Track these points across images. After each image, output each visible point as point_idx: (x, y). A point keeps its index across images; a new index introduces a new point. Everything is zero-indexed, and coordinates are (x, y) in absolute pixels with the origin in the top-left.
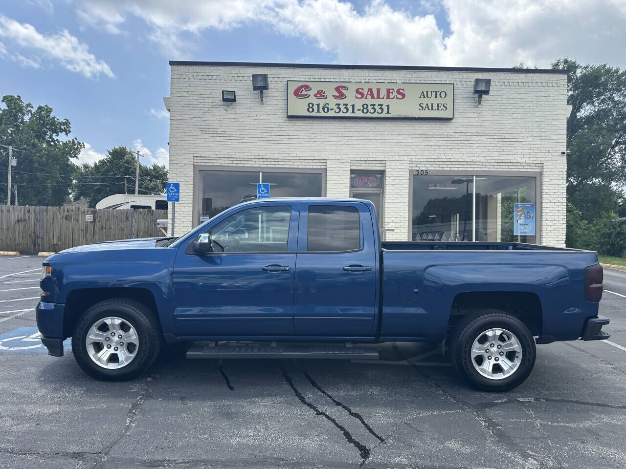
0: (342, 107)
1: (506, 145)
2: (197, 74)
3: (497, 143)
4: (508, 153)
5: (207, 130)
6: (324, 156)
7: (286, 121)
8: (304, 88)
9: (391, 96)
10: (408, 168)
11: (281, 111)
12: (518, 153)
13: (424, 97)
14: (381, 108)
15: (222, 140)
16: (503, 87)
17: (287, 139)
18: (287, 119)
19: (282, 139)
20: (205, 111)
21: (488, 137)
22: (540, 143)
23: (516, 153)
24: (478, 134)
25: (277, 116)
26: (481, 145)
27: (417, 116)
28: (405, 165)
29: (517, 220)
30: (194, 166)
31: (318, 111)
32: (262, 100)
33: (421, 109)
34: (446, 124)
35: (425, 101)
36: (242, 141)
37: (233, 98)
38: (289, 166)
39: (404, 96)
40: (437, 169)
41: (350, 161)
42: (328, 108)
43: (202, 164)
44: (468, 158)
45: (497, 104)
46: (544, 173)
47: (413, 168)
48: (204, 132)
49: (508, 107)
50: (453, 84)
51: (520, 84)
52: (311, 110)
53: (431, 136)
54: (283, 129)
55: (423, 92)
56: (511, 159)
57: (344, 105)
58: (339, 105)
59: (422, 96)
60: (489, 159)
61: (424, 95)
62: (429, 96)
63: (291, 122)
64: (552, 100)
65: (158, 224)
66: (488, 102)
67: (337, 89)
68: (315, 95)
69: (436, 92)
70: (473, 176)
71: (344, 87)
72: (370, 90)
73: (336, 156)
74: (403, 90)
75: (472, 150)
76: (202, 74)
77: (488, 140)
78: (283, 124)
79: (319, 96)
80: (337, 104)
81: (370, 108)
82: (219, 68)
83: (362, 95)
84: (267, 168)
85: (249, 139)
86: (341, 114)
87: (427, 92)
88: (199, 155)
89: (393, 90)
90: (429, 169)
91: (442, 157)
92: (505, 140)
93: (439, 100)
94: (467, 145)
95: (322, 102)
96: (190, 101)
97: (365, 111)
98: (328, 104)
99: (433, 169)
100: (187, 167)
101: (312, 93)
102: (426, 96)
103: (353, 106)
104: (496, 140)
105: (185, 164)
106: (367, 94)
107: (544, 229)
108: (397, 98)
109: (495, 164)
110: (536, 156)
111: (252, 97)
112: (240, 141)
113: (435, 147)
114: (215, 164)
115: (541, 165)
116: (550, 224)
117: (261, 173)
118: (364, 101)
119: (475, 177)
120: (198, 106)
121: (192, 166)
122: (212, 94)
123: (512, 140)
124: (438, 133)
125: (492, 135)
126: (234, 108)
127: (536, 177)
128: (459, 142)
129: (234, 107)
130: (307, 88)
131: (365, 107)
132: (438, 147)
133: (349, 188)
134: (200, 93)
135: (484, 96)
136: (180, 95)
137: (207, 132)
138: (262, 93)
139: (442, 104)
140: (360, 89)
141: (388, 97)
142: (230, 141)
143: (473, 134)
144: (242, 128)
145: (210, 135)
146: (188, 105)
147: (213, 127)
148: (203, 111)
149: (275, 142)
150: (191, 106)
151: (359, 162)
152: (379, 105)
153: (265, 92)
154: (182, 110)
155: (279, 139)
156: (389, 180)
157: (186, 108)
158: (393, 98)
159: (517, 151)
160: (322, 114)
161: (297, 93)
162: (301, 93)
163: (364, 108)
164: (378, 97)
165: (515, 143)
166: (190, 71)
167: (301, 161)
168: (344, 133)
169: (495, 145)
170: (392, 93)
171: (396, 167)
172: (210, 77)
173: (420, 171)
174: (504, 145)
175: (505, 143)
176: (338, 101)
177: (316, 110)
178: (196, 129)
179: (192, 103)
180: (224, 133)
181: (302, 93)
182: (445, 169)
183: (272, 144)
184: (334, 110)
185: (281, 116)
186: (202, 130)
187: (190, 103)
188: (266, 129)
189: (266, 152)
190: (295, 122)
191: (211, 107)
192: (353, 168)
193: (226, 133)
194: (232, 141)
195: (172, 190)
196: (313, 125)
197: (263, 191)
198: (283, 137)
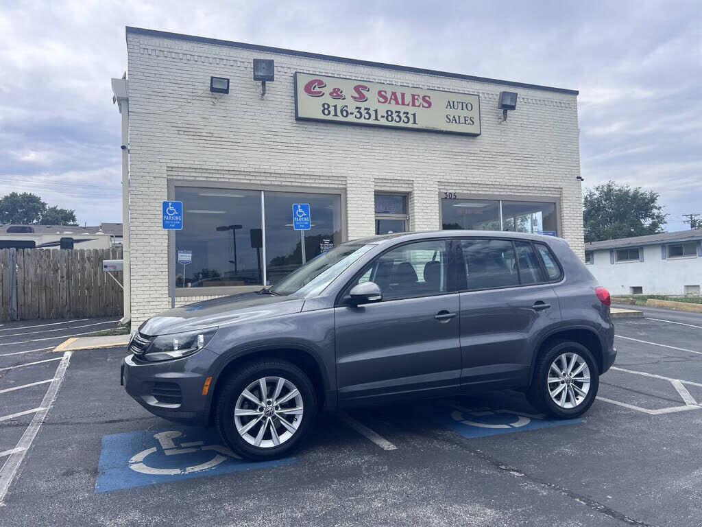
0: (364, 112)
1: (529, 168)
2: (168, 50)
3: (521, 164)
4: (531, 176)
5: (185, 129)
6: (343, 172)
7: (294, 125)
8: (316, 84)
9: (417, 103)
10: (437, 189)
11: (286, 111)
12: (540, 177)
14: (406, 117)
15: (208, 146)
16: (523, 103)
17: (296, 149)
18: (295, 121)
19: (289, 148)
20: (183, 104)
21: (512, 158)
22: (558, 167)
23: (538, 177)
24: (503, 154)
25: (282, 117)
26: (506, 166)
27: (444, 129)
28: (434, 186)
30: (168, 180)
31: (336, 115)
32: (263, 94)
33: (448, 121)
34: (472, 140)
35: (452, 112)
36: (238, 148)
37: (226, 88)
38: (299, 184)
39: (430, 104)
40: (465, 192)
41: (373, 180)
42: (347, 111)
43: (179, 178)
44: (495, 180)
45: (518, 122)
46: (564, 198)
47: (441, 191)
48: (182, 133)
50: (478, 96)
51: (539, 102)
52: (326, 112)
53: (458, 154)
54: (292, 135)
55: (449, 102)
56: (534, 182)
57: (366, 109)
58: (360, 108)
59: (449, 107)
60: (514, 182)
61: (450, 105)
62: (456, 107)
63: (301, 126)
65: (106, 267)
66: (512, 119)
67: (357, 89)
68: (331, 94)
69: (462, 103)
70: (499, 201)
71: (364, 88)
72: (394, 94)
73: (357, 172)
74: (429, 97)
75: (498, 171)
76: (175, 51)
77: (512, 161)
78: (290, 128)
79: (335, 96)
80: (357, 108)
81: (394, 115)
82: (201, 45)
83: (386, 99)
84: (271, 185)
85: (246, 145)
86: (362, 121)
88: (176, 165)
89: (419, 96)
90: (457, 191)
91: (470, 179)
92: (528, 162)
93: (465, 113)
94: (493, 165)
95: (340, 103)
96: (160, 87)
97: (390, 118)
98: (347, 106)
99: (461, 192)
100: (157, 181)
101: (327, 90)
102: (452, 107)
103: (376, 111)
104: (520, 161)
105: (155, 177)
106: (391, 98)
108: (423, 107)
109: (514, 187)
110: (556, 180)
111: (248, 90)
112: (233, 148)
113: (462, 166)
114: (197, 179)
115: (560, 190)
117: (262, 192)
118: (387, 107)
119: (501, 202)
120: (172, 95)
121: (166, 180)
122: (191, 80)
123: (535, 162)
124: (464, 151)
125: (515, 155)
126: (223, 103)
127: (556, 203)
128: (486, 162)
129: (225, 101)
130: (320, 83)
131: (389, 114)
132: (465, 167)
133: (374, 213)
134: (175, 78)
135: (509, 112)
136: (144, 78)
137: (185, 133)
138: (264, 84)
139: (469, 118)
140: (383, 91)
141: (414, 105)
142: (219, 146)
143: (498, 154)
144: (236, 130)
145: (190, 137)
146: (156, 93)
147: (196, 126)
148: (179, 103)
149: (281, 151)
150: (160, 94)
151: (384, 181)
152: (405, 113)
153: (268, 83)
154: (148, 100)
156: (418, 205)
157: (154, 97)
158: (419, 106)
159: (539, 174)
160: (340, 118)
161: (308, 89)
162: (313, 89)
163: (388, 116)
164: (403, 103)
165: (536, 165)
166: (158, 45)
167: (315, 177)
168: (365, 144)
169: (518, 167)
171: (424, 189)
172: (189, 57)
173: (448, 194)
174: (527, 168)
175: (528, 165)
176: (359, 104)
177: (333, 112)
178: (170, 128)
179: (163, 91)
180: (210, 135)
181: (315, 90)
182: (472, 192)
183: (276, 154)
184: (354, 115)
185: (288, 117)
186: (179, 129)
187: (159, 90)
188: (267, 133)
189: (270, 164)
190: (306, 126)
191: (191, 98)
192: (377, 188)
193: (214, 135)
194: (223, 147)
195: (171, 212)
196: (327, 131)
197: (300, 214)
198: (292, 145)
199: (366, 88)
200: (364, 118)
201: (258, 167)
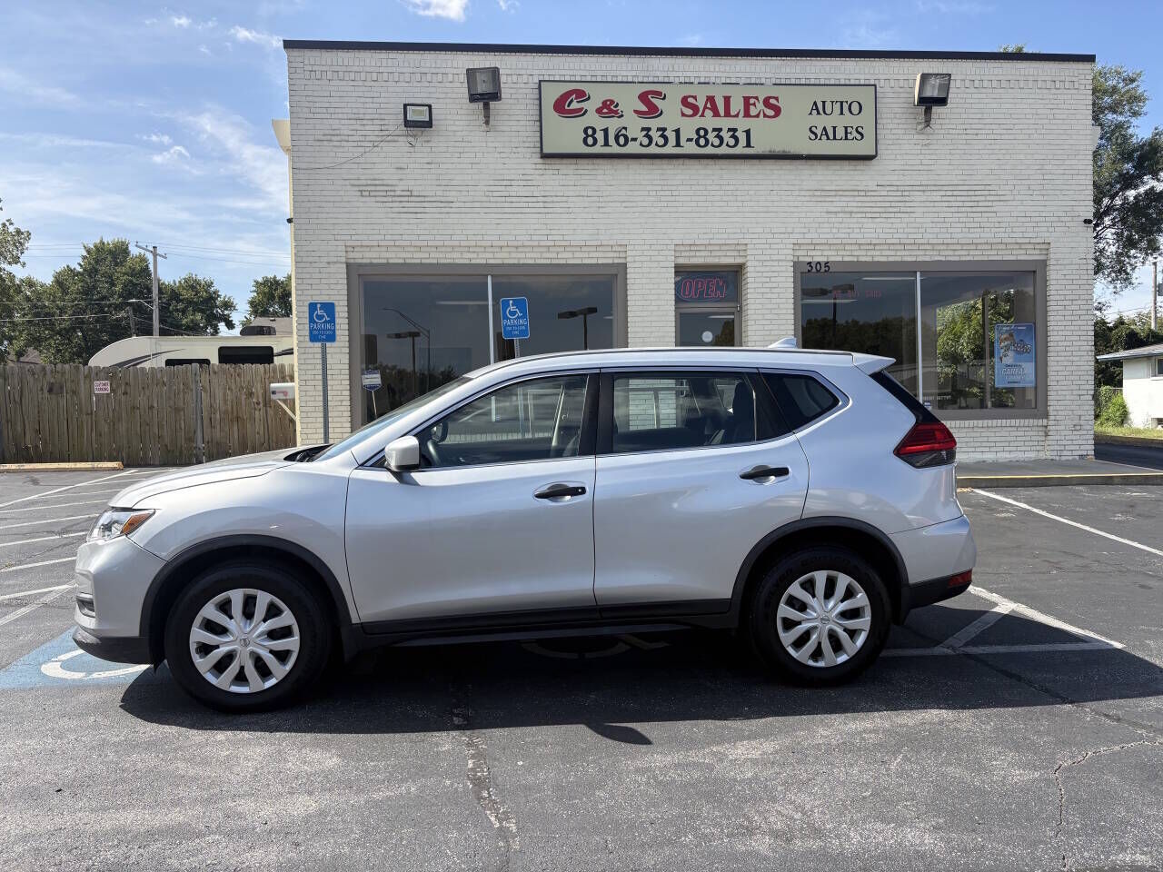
0: (655, 135)
1: (979, 209)
2: (344, 69)
3: (961, 204)
4: (982, 225)
5: (373, 188)
6: (619, 238)
7: (538, 166)
8: (574, 96)
9: (753, 111)
10: (791, 258)
11: (527, 145)
12: (1002, 225)
13: (819, 113)
14: (733, 136)
15: (405, 210)
17: (541, 205)
18: (540, 161)
19: (530, 205)
20: (368, 149)
21: (943, 193)
22: (1043, 203)
23: (997, 225)
24: (924, 189)
25: (519, 155)
26: (930, 210)
27: (805, 152)
28: (786, 252)
29: (1001, 358)
30: (348, 266)
31: (606, 144)
32: (487, 123)
33: (813, 137)
34: (862, 167)
35: (820, 122)
36: (450, 210)
37: (427, 119)
38: (548, 261)
39: (778, 111)
40: (846, 259)
41: (673, 247)
42: (626, 137)
43: (365, 261)
44: (905, 236)
45: (959, 127)
46: (1052, 262)
47: (801, 259)
48: (367, 193)
49: (980, 132)
50: (875, 85)
51: (1004, 84)
52: (590, 141)
53: (833, 193)
54: (534, 183)
55: (815, 103)
56: (987, 236)
57: (658, 129)
58: (649, 129)
59: (815, 112)
60: (946, 237)
61: (817, 109)
62: (828, 111)
63: (550, 167)
64: (1064, 116)
65: (274, 393)
66: (942, 121)
67: (644, 97)
68: (599, 111)
69: (842, 103)
70: (916, 272)
71: (658, 94)
72: (711, 99)
73: (644, 237)
74: (777, 99)
75: (912, 220)
76: (355, 69)
77: (944, 199)
78: (532, 172)
79: (607, 113)
80: (643, 129)
81: (711, 136)
82: (393, 55)
83: (695, 109)
84: (503, 265)
85: (462, 205)
86: (653, 150)
87: (824, 102)
88: (358, 243)
89: (757, 98)
90: (831, 259)
91: (857, 236)
92: (977, 199)
93: (848, 120)
94: (904, 209)
95: (613, 124)
96: (334, 127)
97: (702, 142)
98: (625, 128)
99: (840, 259)
100: (333, 268)
101: (591, 106)
102: (821, 112)
103: (677, 132)
104: (959, 199)
105: (329, 263)
106: (705, 108)
107: (1051, 373)
108: (765, 116)
109: (958, 247)
110: (1036, 229)
111: (465, 117)
112: (443, 210)
113: (841, 215)
114: (391, 261)
115: (1045, 247)
116: (1065, 363)
117: (490, 278)
118: (698, 122)
119: (918, 274)
120: (350, 138)
121: (345, 266)
122: (379, 111)
123: (992, 198)
124: (845, 187)
125: (950, 188)
126: (428, 141)
127: (1034, 272)
128: (888, 204)
129: (428, 138)
130: (581, 95)
131: (701, 134)
132: (848, 215)
133: (674, 303)
134: (355, 111)
135: (936, 110)
136: (311, 116)
137: (372, 194)
138: (486, 107)
139: (855, 127)
140: (690, 96)
141: (747, 114)
142: (422, 210)
143: (915, 188)
144: (446, 183)
145: (378, 199)
146: (329, 137)
147: (385, 182)
148: (362, 150)
150: (333, 138)
151: (692, 248)
152: (730, 130)
153: (493, 104)
154: (318, 148)
155: (525, 205)
156: (755, 285)
157: (325, 143)
158: (758, 116)
159: (1000, 220)
160: (615, 149)
161: (560, 106)
162: (569, 106)
163: (700, 137)
164: (727, 114)
165: (995, 203)
166: (330, 63)
167: (573, 249)
168: (660, 188)
169: (956, 209)
170: (754, 104)
171: (767, 258)
172: (375, 76)
173: (813, 265)
174: (974, 210)
175: (975, 204)
176: (647, 123)
177: (601, 140)
178: (349, 188)
179: (338, 132)
180: (409, 193)
181: (571, 107)
182: (861, 259)
183: (511, 216)
184: (638, 141)
185: (528, 155)
186: (361, 188)
187: (331, 132)
188: (497, 183)
189: (499, 232)
190: (557, 167)
191: (380, 139)
192: (681, 261)
193: (415, 193)
194: (427, 210)
195: (320, 317)
196: (594, 172)
197: (513, 313)
198: (534, 200)
199: (660, 93)
200: (657, 144)
201: (480, 238)
